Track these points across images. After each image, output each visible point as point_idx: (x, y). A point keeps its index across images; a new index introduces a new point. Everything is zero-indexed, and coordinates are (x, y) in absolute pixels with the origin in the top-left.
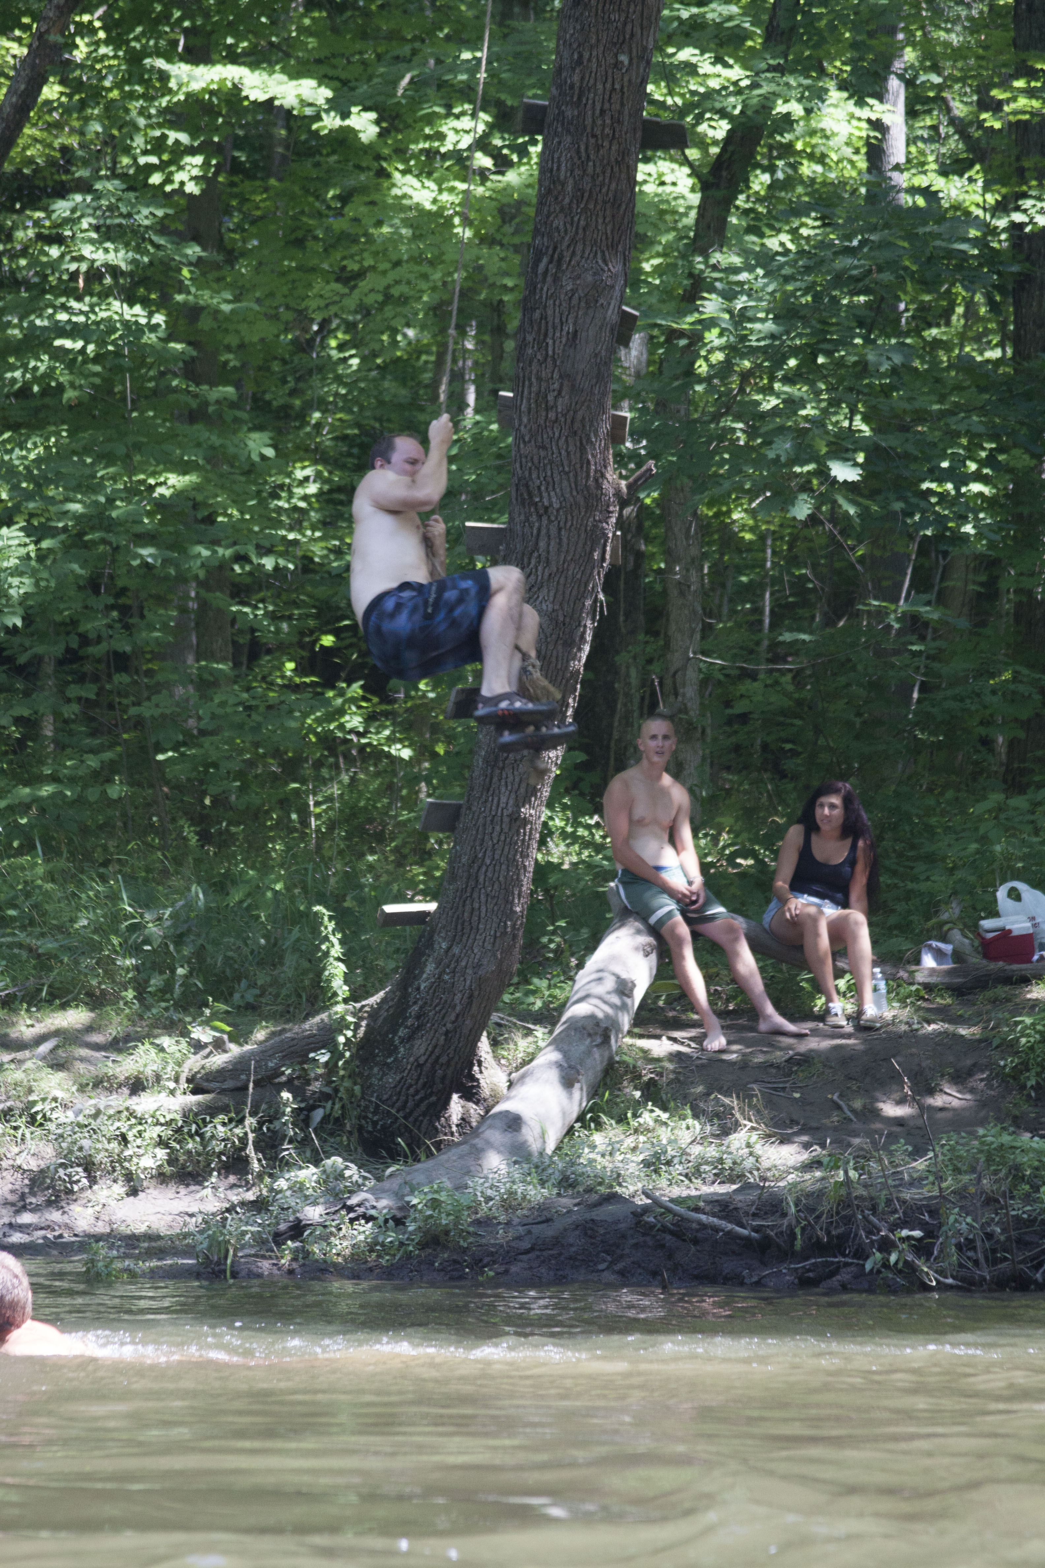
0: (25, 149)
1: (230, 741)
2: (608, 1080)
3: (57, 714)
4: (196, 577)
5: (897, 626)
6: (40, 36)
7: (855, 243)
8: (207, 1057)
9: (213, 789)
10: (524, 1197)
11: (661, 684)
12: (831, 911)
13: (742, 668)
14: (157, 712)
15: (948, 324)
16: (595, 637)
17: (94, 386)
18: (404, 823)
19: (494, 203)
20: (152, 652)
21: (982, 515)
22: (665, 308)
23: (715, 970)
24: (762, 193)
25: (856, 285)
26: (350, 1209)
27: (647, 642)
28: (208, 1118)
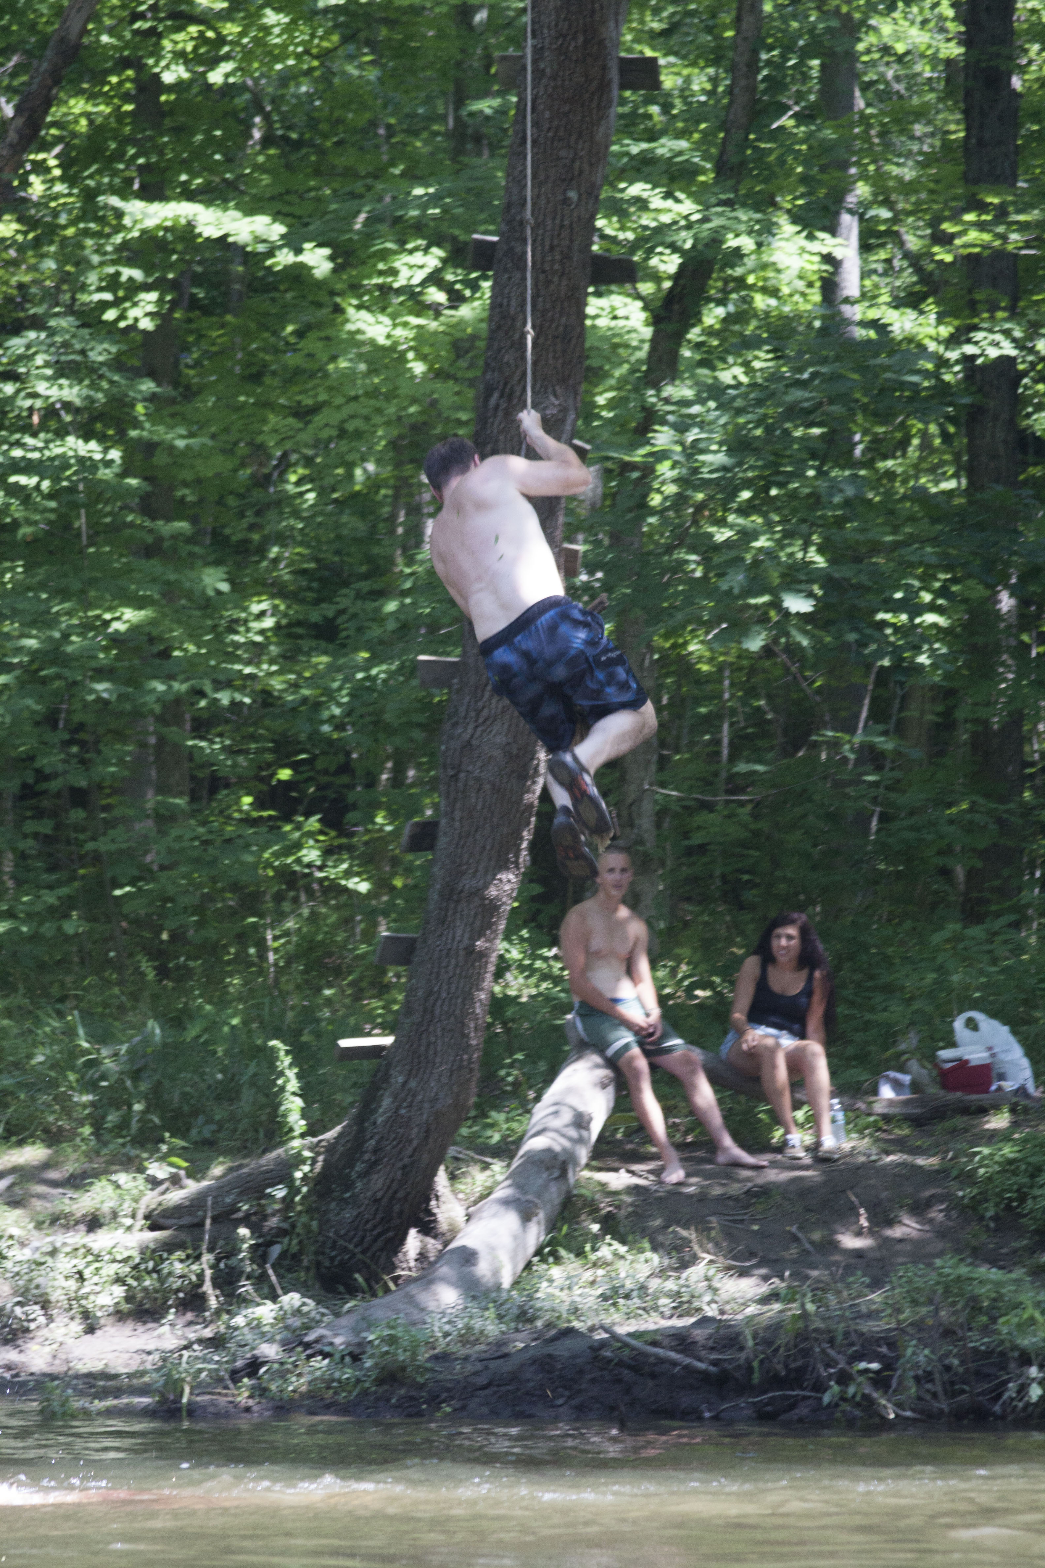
1: (187, 876)
2: (566, 1214)
3: (16, 850)
4: (152, 711)
5: (852, 756)
7: (806, 375)
8: (163, 1193)
9: (171, 924)
10: (482, 1332)
12: (788, 1042)
13: (699, 800)
14: (113, 847)
15: (904, 455)
17: (49, 522)
18: (362, 957)
19: (448, 338)
20: (110, 787)
21: (937, 646)
22: (618, 441)
23: (673, 1102)
24: (717, 326)
25: (807, 416)
26: (307, 1346)
28: (165, 1255)
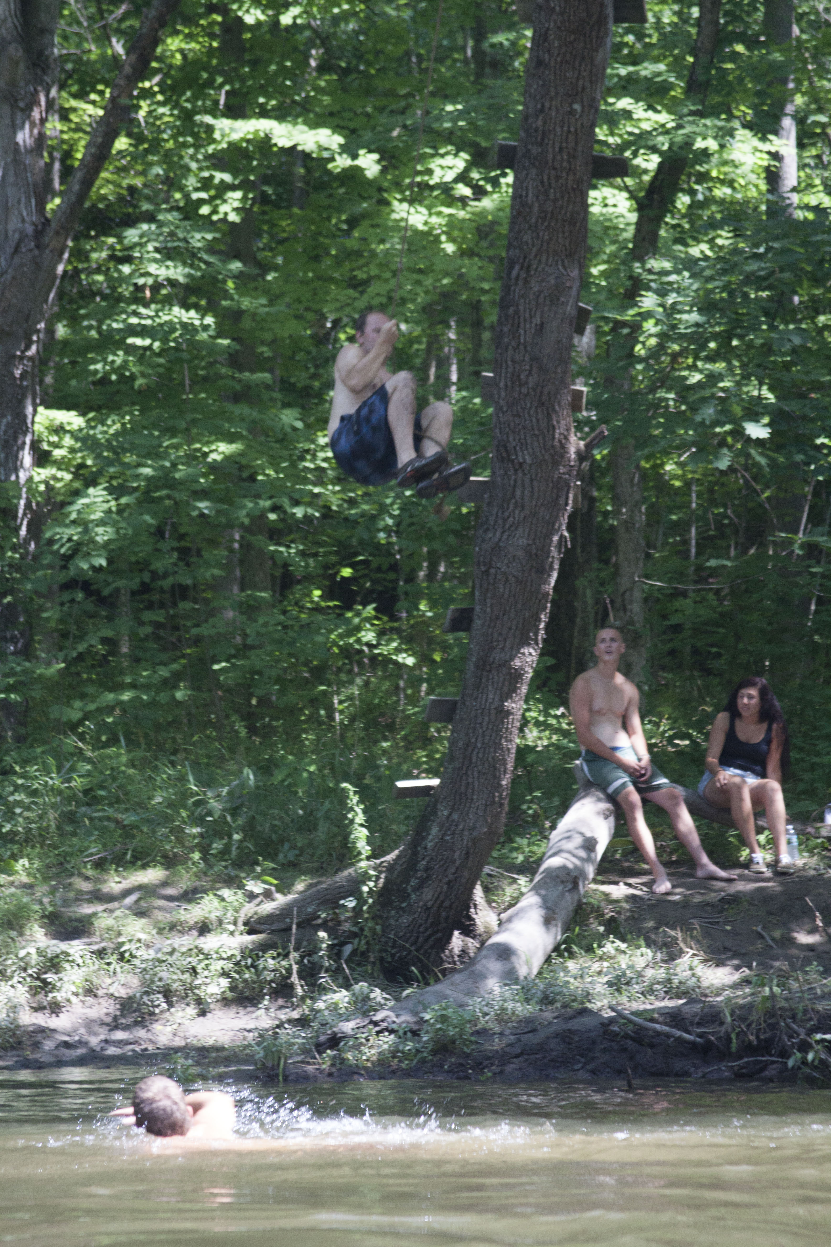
0: (99, 188)
1: (270, 654)
2: (578, 918)
3: (133, 636)
4: (242, 524)
5: (799, 552)
6: (113, 99)
7: (762, 250)
8: (258, 905)
9: (259, 692)
10: (513, 1012)
11: (612, 601)
12: (752, 781)
13: (676, 588)
14: (213, 632)
16: (561, 565)
17: (160, 375)
18: (409, 716)
19: (473, 224)
20: (208, 584)
22: (610, 304)
23: (660, 829)
24: (685, 211)
25: (759, 282)
26: (376, 1024)
27: (599, 570)
28: (261, 954)
